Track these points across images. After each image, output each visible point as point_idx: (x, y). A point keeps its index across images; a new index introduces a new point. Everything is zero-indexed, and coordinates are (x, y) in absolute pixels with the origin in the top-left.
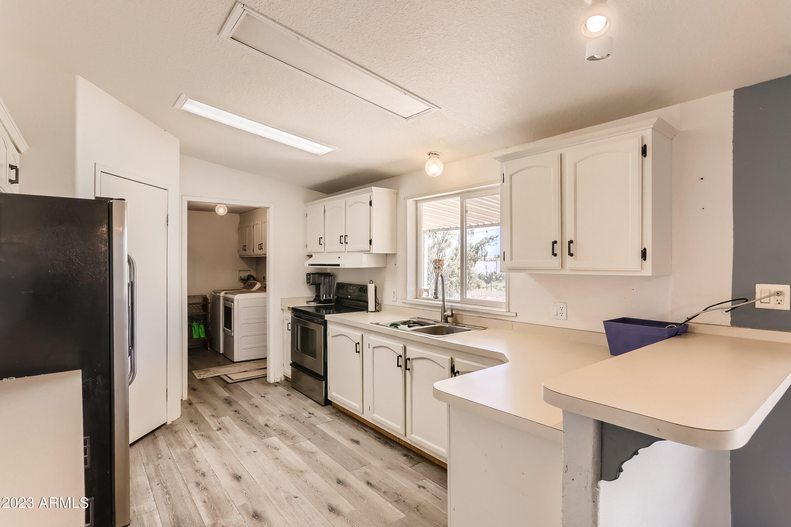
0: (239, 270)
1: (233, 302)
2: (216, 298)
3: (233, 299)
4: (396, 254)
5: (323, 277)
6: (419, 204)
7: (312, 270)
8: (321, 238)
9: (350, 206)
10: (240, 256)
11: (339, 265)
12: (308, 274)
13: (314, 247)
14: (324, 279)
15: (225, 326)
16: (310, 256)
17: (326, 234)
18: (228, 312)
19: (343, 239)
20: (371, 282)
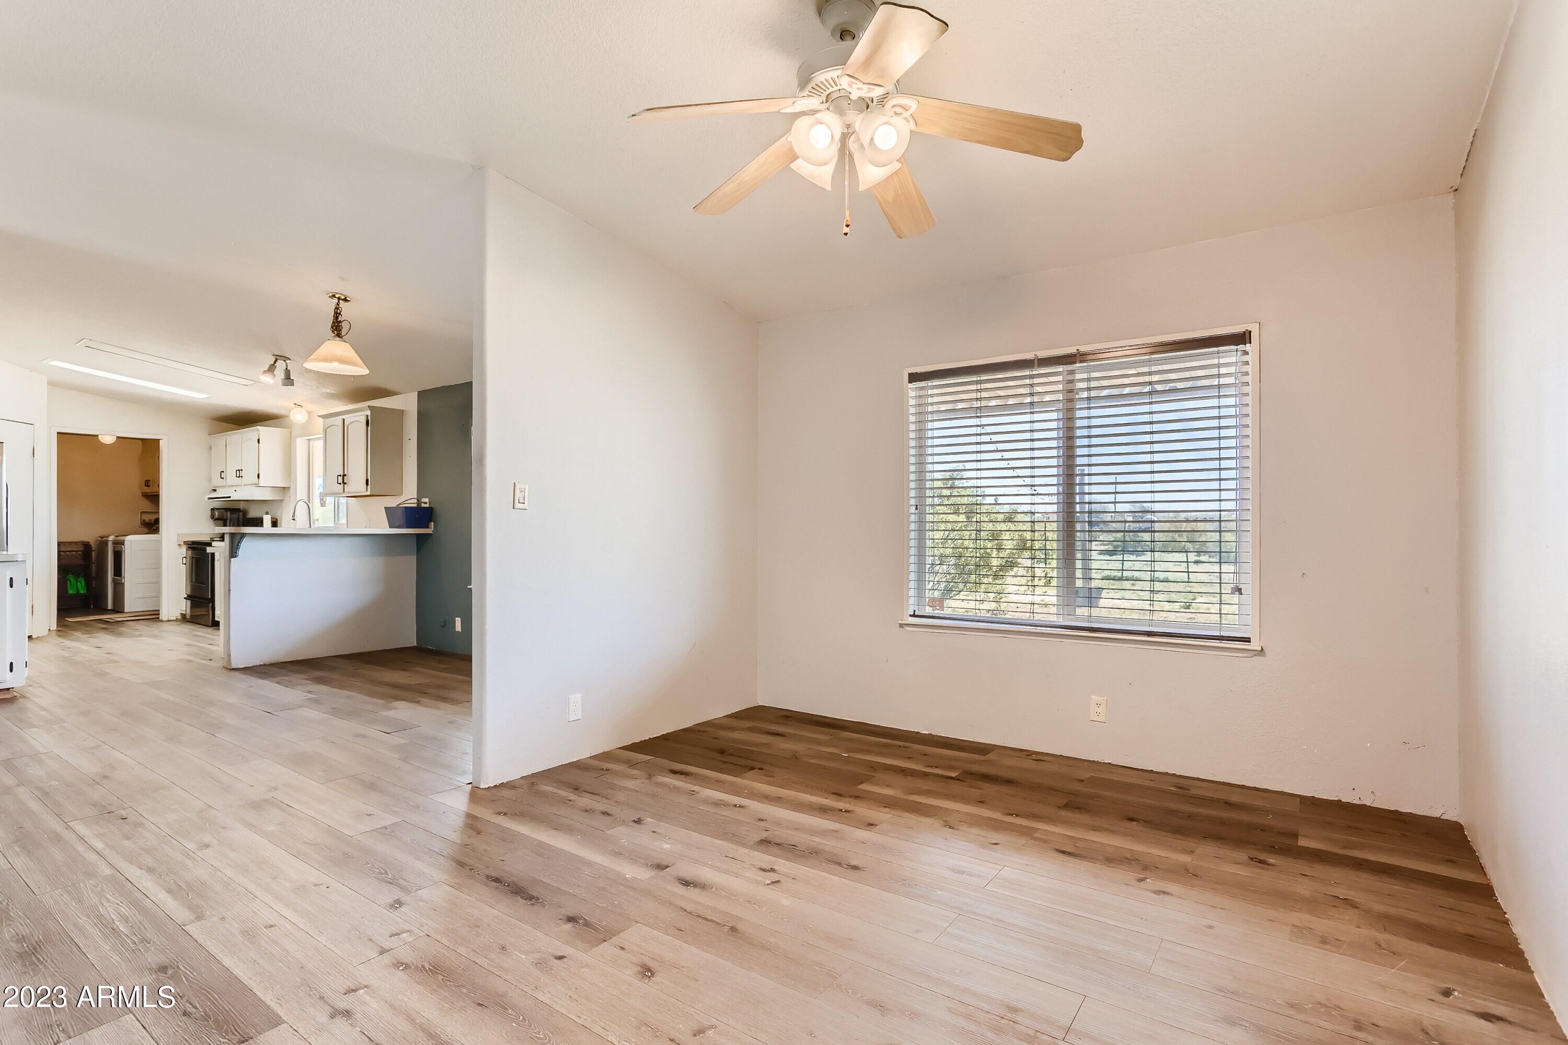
0: (141, 512)
1: (124, 544)
2: (103, 544)
3: (124, 541)
4: (290, 488)
5: (229, 513)
6: (311, 443)
7: (216, 504)
8: (223, 472)
9: (244, 442)
10: (142, 493)
11: (230, 497)
12: (212, 510)
13: (217, 481)
14: (230, 514)
15: (115, 575)
16: (215, 490)
17: (228, 468)
18: (118, 556)
19: (239, 473)
20: (267, 513)
